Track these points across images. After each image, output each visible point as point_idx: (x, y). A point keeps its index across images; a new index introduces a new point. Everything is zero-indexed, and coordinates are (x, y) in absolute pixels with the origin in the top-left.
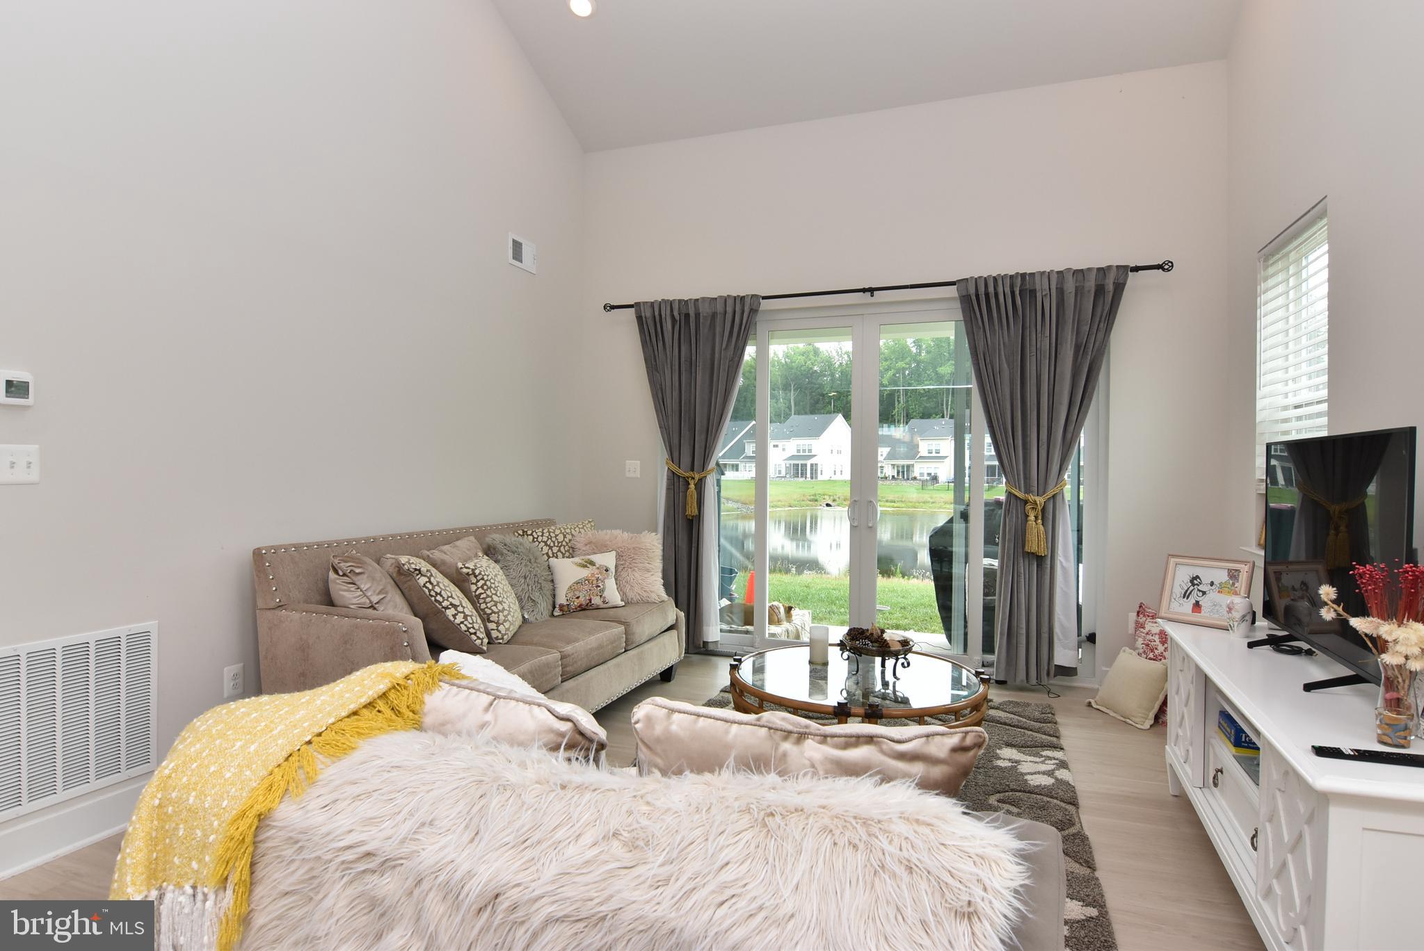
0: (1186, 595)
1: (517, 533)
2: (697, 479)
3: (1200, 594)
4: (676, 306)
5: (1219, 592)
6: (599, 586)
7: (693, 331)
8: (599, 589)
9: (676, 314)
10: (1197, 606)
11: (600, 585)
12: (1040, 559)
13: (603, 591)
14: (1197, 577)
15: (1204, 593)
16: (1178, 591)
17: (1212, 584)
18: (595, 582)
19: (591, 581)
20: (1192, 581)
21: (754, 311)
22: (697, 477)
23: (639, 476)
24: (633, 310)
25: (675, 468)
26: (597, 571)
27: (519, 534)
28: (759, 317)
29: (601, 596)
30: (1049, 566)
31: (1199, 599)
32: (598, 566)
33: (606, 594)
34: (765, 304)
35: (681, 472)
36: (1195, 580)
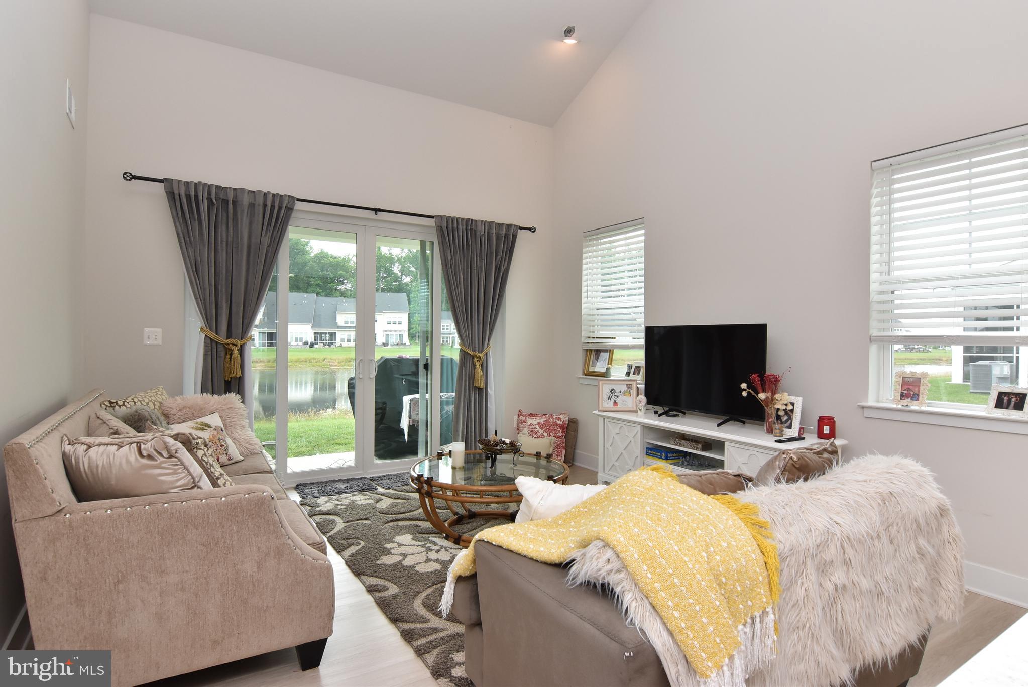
0: (609, 398)
1: (104, 404)
2: (239, 345)
3: (616, 397)
4: (214, 191)
5: (624, 395)
6: (223, 446)
7: (231, 215)
8: (223, 448)
9: (213, 197)
10: (615, 403)
11: (223, 444)
12: (480, 390)
13: (227, 449)
14: (613, 389)
15: (617, 396)
16: (605, 397)
17: (620, 392)
18: (218, 442)
19: (214, 442)
20: (611, 392)
21: (290, 209)
22: (239, 343)
23: (161, 344)
24: (162, 185)
25: (212, 335)
26: (216, 433)
27: (107, 406)
28: (294, 215)
29: (226, 454)
30: (484, 394)
31: (616, 400)
32: (214, 428)
33: (230, 452)
34: (299, 206)
35: (222, 339)
36: (612, 391)
